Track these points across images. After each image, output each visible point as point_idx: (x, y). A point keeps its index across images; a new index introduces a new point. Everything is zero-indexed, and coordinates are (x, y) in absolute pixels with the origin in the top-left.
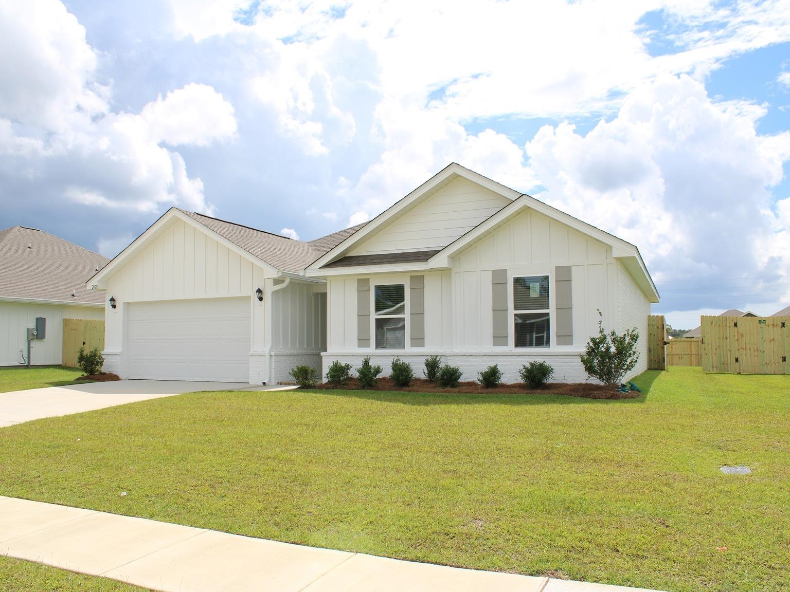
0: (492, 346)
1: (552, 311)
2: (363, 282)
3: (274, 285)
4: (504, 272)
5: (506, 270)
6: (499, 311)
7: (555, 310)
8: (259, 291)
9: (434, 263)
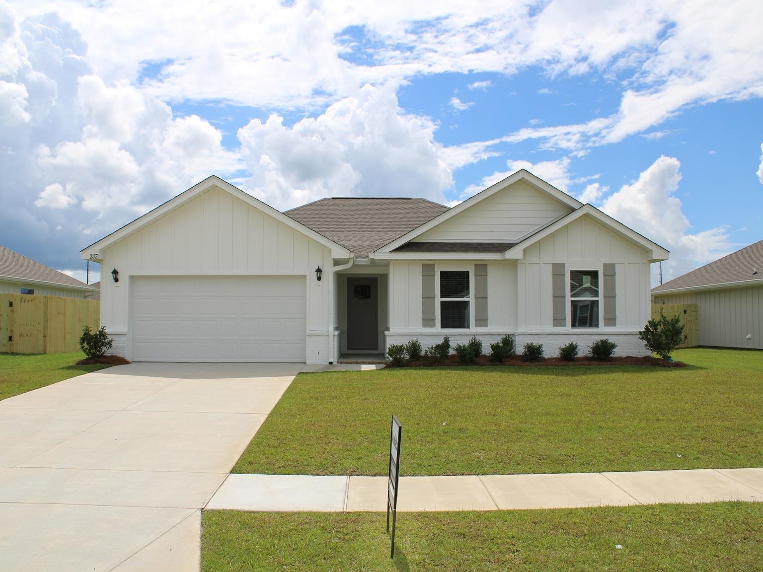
0: (552, 327)
1: (601, 299)
2: (428, 267)
3: (334, 266)
4: (563, 265)
5: (564, 264)
6: (558, 298)
7: (603, 298)
8: (319, 271)
9: (510, 254)
